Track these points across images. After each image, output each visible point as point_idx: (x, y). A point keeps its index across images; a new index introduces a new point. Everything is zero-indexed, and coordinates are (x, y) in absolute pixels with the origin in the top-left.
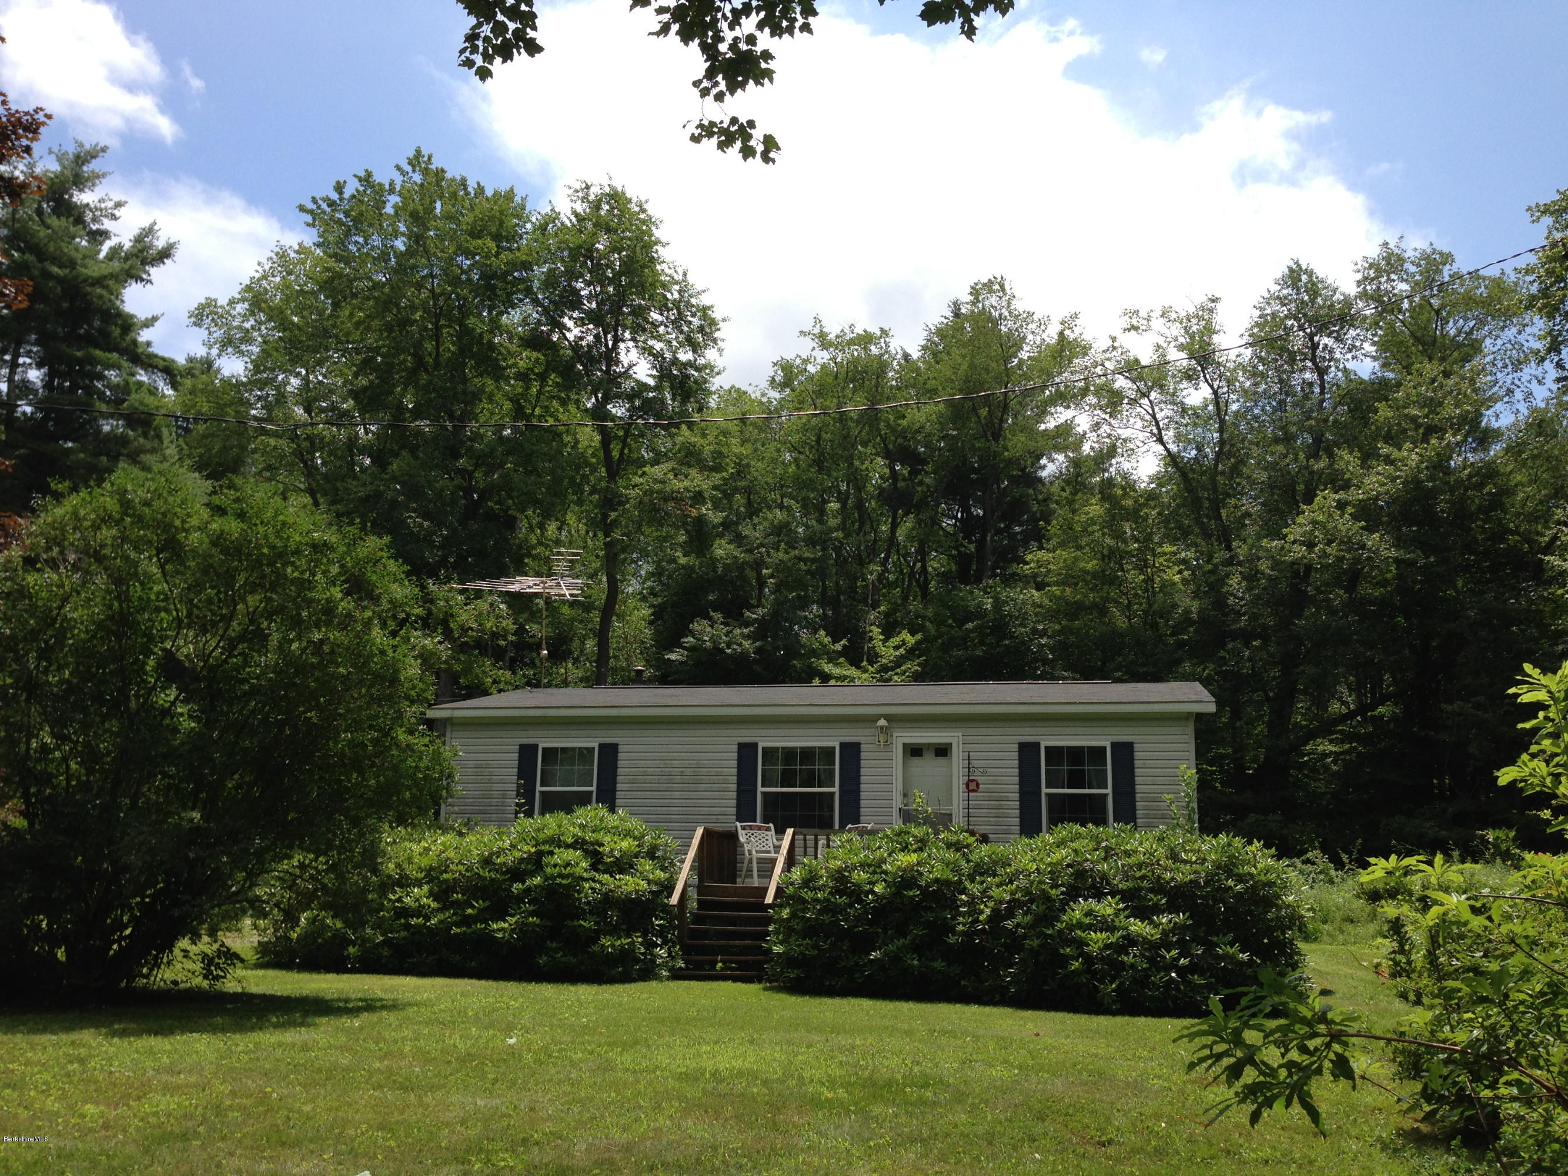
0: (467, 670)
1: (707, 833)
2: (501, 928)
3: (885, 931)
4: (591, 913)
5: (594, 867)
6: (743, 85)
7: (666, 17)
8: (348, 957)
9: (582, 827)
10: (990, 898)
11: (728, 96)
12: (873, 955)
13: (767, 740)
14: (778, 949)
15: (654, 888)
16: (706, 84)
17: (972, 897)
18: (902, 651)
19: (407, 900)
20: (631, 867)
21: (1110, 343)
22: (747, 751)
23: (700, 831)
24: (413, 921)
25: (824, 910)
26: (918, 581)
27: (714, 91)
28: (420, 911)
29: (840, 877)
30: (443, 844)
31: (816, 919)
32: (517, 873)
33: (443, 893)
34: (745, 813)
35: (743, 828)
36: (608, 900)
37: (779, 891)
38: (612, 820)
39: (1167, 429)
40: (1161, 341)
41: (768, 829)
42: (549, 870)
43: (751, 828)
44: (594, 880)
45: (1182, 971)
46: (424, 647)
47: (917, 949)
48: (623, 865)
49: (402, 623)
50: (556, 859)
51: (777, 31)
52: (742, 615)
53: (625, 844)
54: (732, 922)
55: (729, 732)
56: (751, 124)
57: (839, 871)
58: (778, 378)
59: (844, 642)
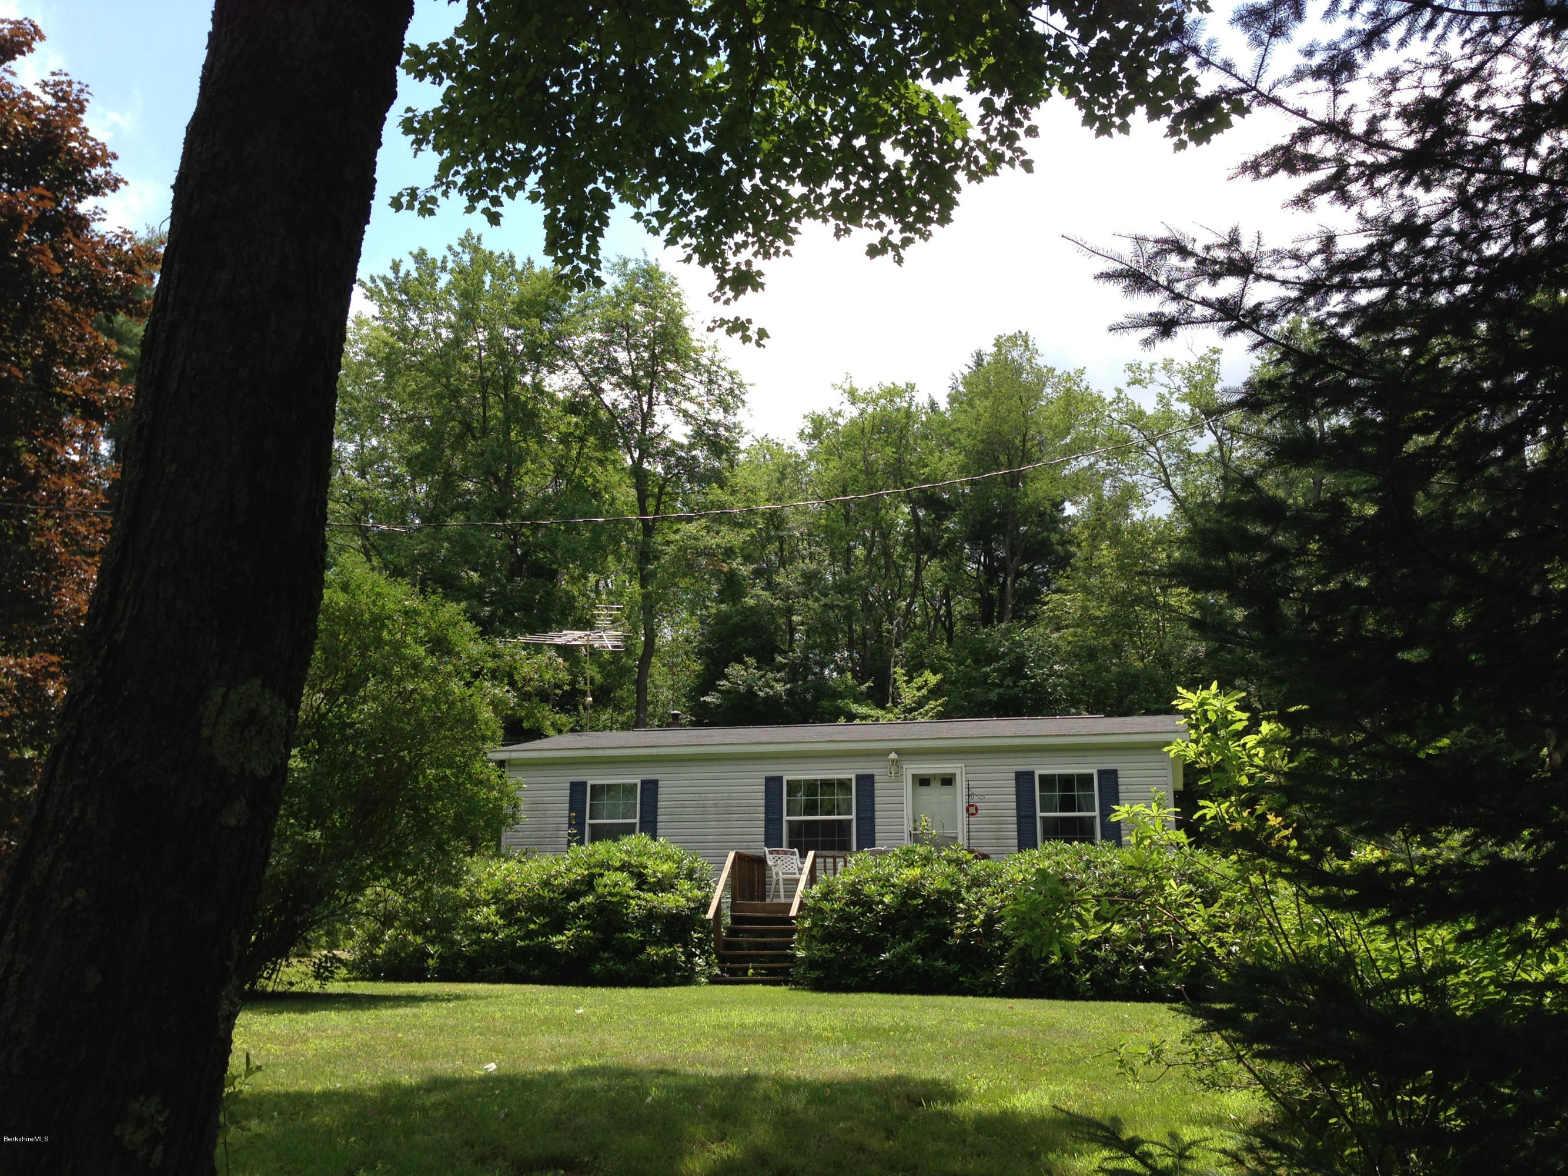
0: (530, 715)
1: (739, 857)
2: (559, 940)
3: (893, 936)
4: (638, 927)
5: (639, 887)
6: (744, 291)
7: (689, 251)
8: (428, 969)
9: (628, 852)
10: (984, 905)
11: (732, 302)
12: (883, 956)
13: (791, 774)
14: (800, 954)
15: (692, 905)
16: (717, 294)
17: (969, 905)
18: (924, 691)
19: (478, 918)
20: (672, 887)
21: (1115, 395)
22: (773, 784)
23: (732, 855)
24: (484, 936)
25: (840, 919)
26: (943, 624)
27: (723, 298)
28: (488, 928)
29: (854, 890)
30: (507, 869)
31: (834, 927)
32: (572, 894)
33: (508, 912)
34: (772, 839)
35: (771, 853)
36: (652, 915)
37: (802, 906)
38: (653, 847)
39: (1175, 475)
40: (1165, 391)
41: (793, 854)
42: (600, 890)
43: (778, 852)
44: (639, 898)
45: (1148, 964)
46: (494, 695)
47: (922, 950)
48: (664, 885)
49: (476, 675)
50: (606, 880)
51: (767, 256)
52: (774, 660)
53: (665, 867)
54: (762, 934)
55: (756, 767)
56: (749, 321)
57: (853, 884)
58: (806, 432)
59: (870, 684)
